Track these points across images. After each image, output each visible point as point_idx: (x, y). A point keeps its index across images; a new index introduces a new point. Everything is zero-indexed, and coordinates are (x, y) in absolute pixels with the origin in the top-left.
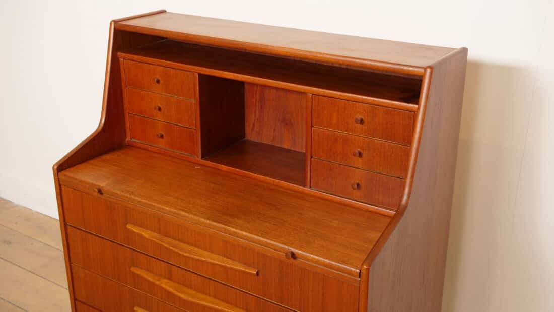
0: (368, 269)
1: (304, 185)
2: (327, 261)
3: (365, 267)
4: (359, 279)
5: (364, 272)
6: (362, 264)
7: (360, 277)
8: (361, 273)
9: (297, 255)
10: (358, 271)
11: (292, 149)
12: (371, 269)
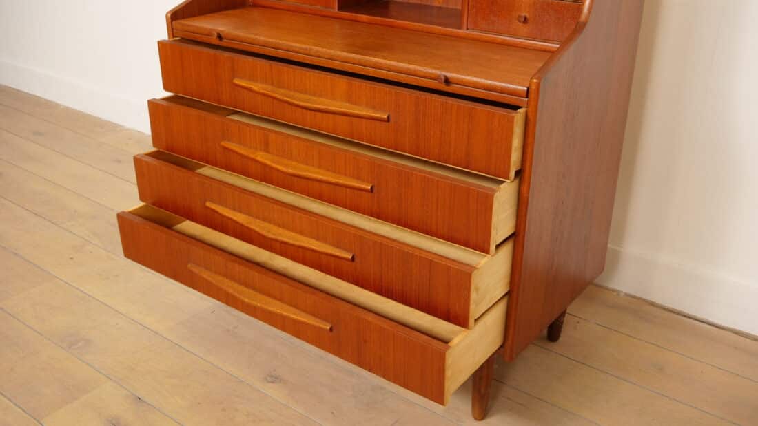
0: (538, 84)
1: (460, 28)
2: (488, 82)
3: (535, 81)
4: (526, 99)
5: (533, 87)
6: (531, 79)
7: (527, 97)
8: (530, 90)
9: (450, 80)
10: (526, 89)
11: (445, 6)
12: (541, 84)
